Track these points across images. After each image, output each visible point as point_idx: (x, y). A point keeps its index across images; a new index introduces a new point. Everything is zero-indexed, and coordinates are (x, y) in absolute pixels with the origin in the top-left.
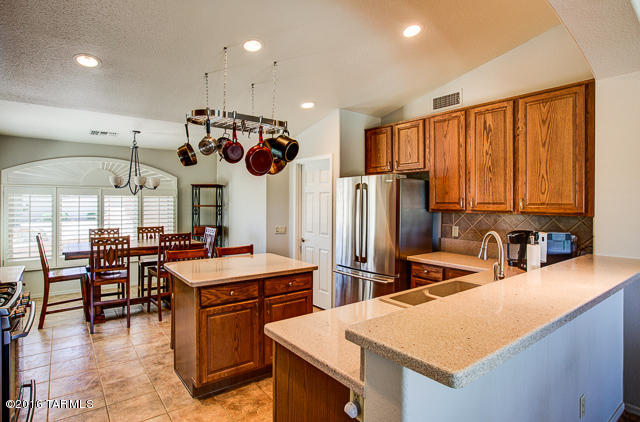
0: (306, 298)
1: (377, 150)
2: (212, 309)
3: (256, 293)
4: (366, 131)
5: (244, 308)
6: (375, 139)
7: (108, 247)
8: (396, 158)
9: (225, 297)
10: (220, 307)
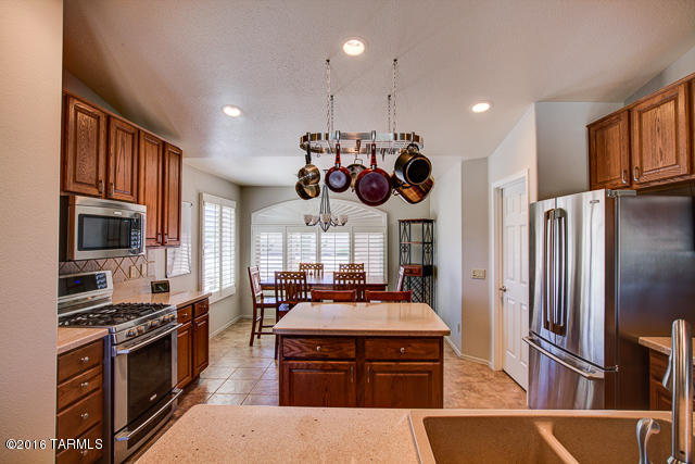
0: (430, 372)
1: (606, 154)
2: (295, 362)
3: (352, 354)
4: (589, 127)
5: (334, 369)
6: (603, 137)
7: (288, 281)
8: (636, 163)
9: (311, 352)
10: (305, 362)
